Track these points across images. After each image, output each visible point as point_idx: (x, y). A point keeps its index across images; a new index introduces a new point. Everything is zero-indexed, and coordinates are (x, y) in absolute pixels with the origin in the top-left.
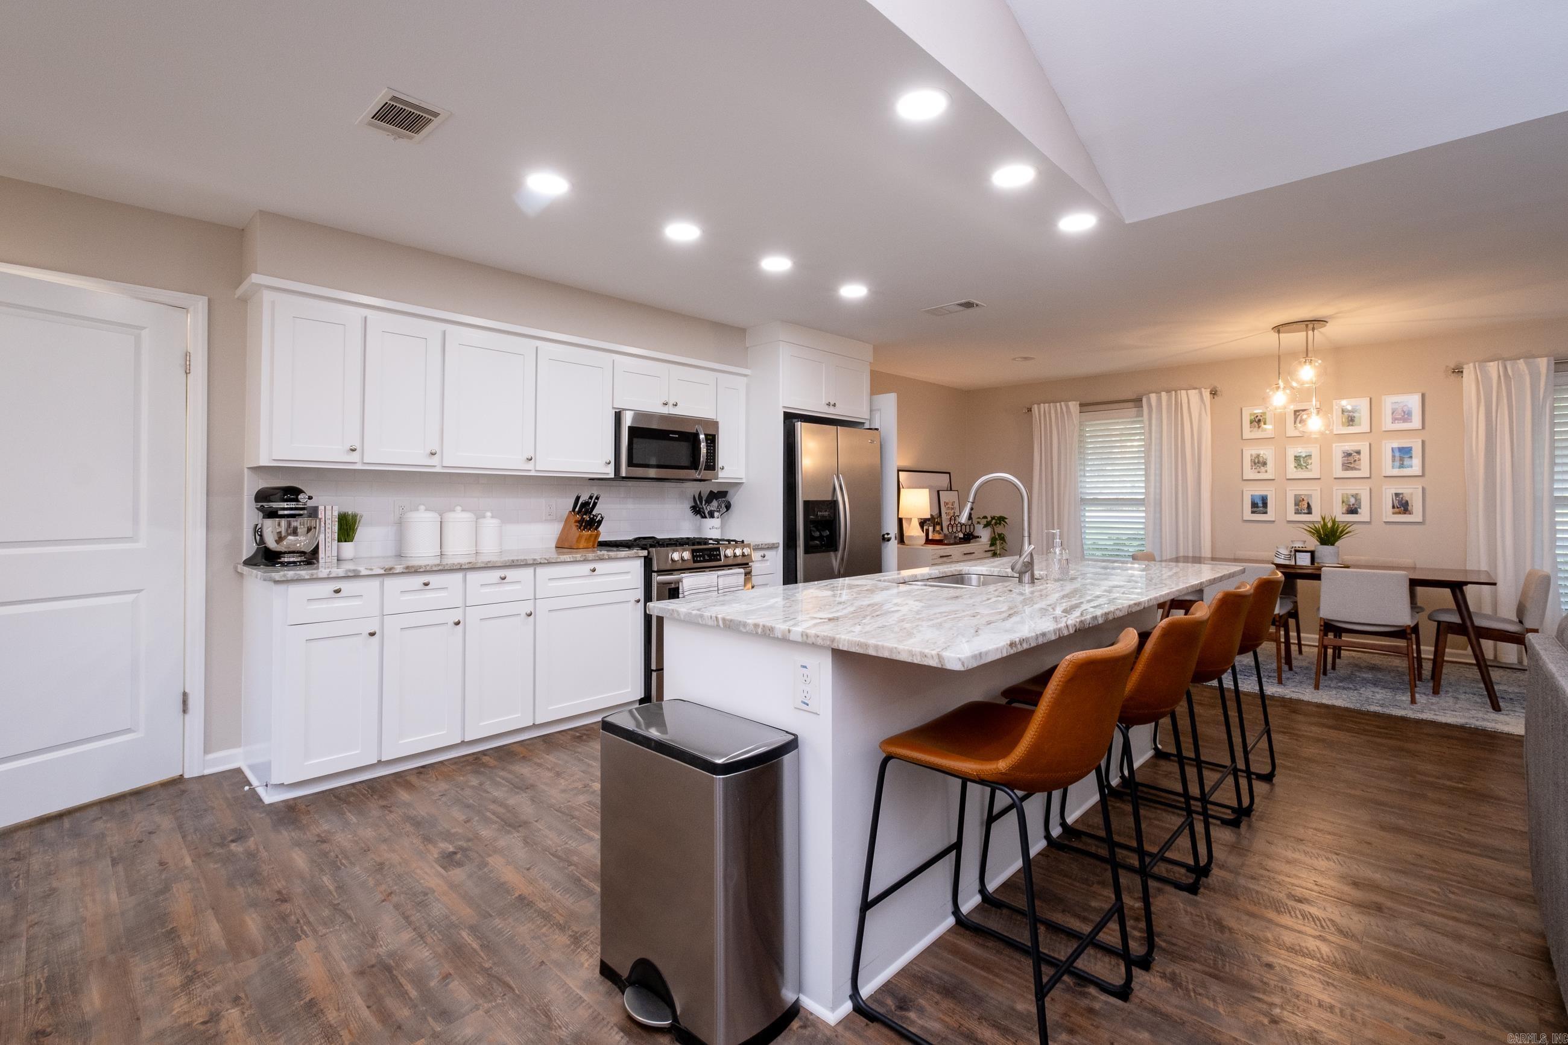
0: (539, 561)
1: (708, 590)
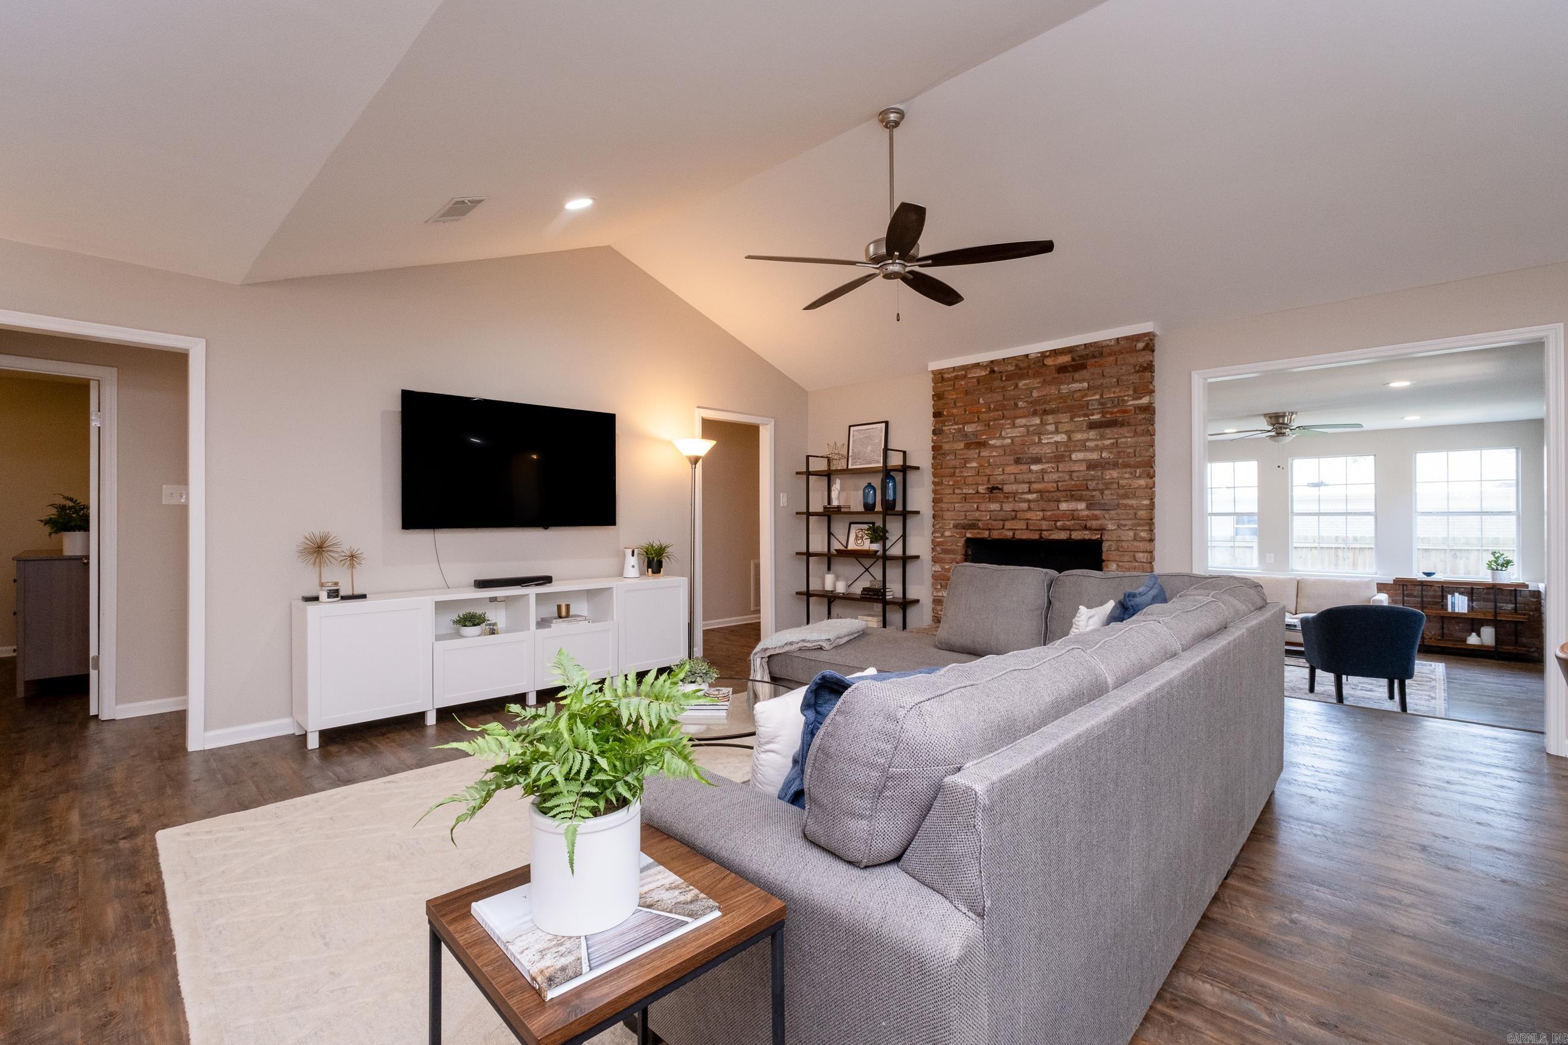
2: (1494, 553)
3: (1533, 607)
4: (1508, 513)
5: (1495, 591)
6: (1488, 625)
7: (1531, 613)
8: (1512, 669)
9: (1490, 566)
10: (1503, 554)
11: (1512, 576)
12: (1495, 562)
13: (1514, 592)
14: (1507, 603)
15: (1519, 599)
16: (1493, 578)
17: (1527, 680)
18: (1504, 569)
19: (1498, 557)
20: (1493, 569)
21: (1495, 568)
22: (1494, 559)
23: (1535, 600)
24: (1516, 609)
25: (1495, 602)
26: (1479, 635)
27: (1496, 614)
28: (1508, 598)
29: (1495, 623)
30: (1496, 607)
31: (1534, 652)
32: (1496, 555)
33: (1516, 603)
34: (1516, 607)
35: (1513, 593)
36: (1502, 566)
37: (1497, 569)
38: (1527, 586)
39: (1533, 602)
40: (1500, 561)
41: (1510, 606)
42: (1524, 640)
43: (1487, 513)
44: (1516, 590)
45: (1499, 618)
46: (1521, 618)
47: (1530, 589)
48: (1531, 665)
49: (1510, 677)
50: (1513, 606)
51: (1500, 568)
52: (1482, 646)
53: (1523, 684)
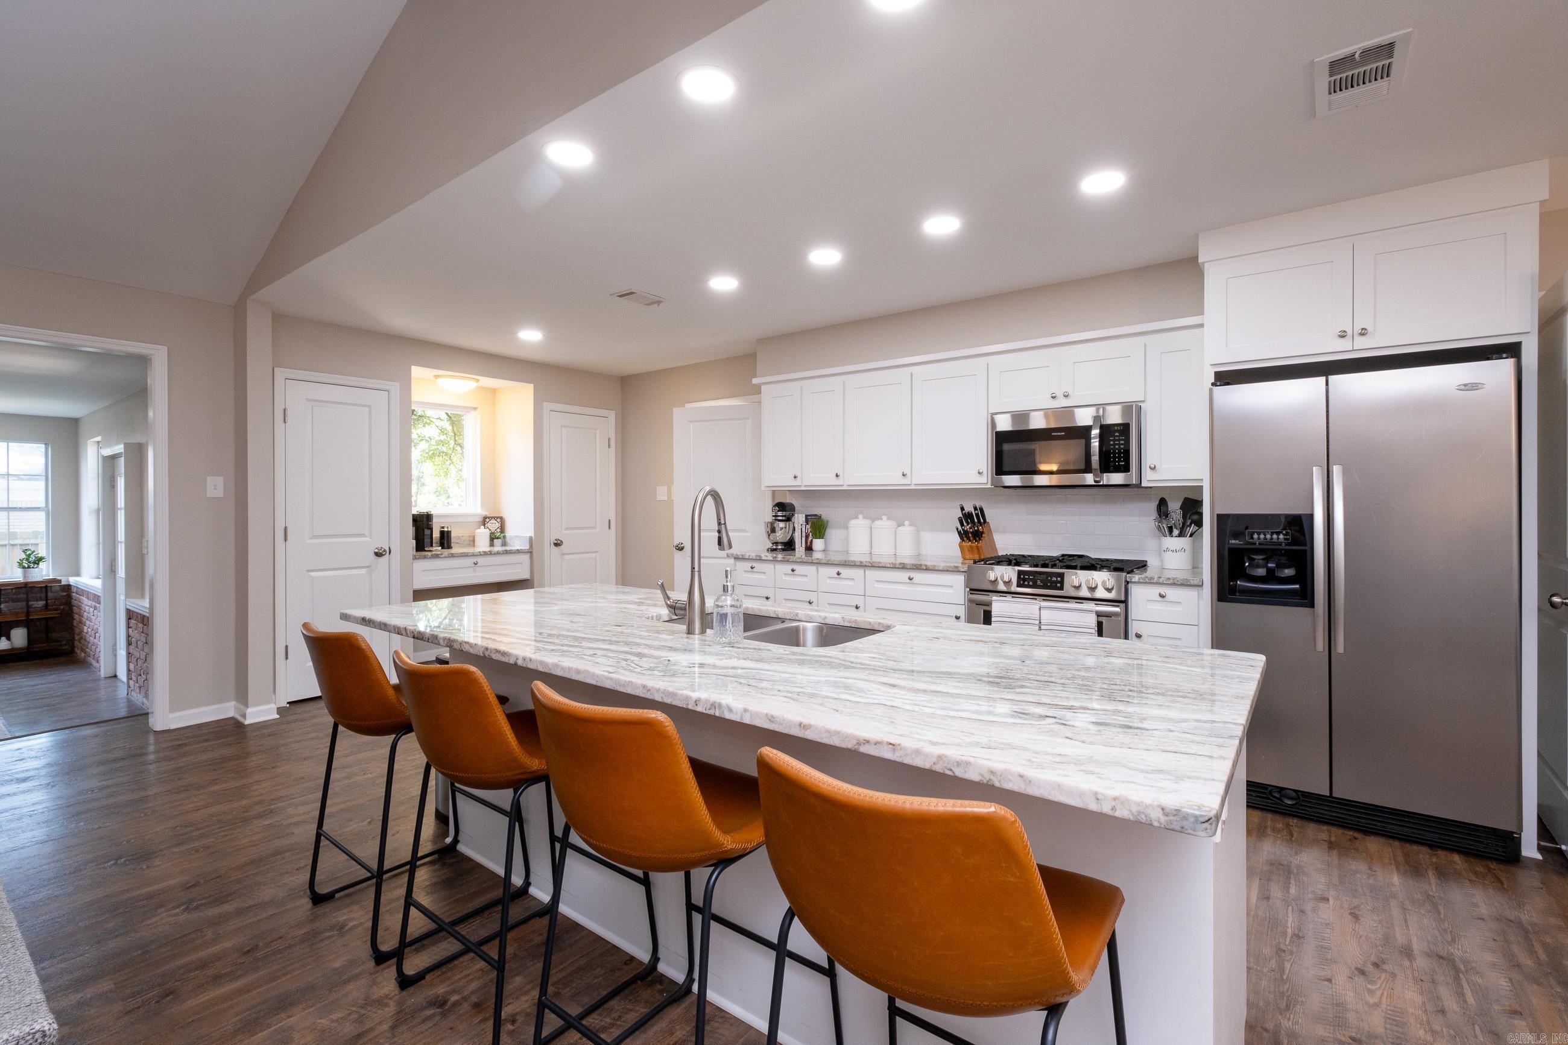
0: (865, 564)
1: (1025, 621)
2: (24, 551)
3: (64, 601)
4: (37, 509)
5: (26, 589)
6: (18, 626)
7: (62, 607)
8: (49, 666)
9: (21, 565)
10: (34, 552)
11: (44, 573)
12: (27, 560)
13: (44, 588)
14: (37, 600)
15: (50, 594)
16: (25, 577)
17: (69, 674)
18: (36, 566)
19: (30, 555)
20: (24, 567)
21: (26, 566)
22: (24, 556)
23: (65, 594)
24: (46, 606)
25: (27, 601)
26: (9, 638)
27: (28, 614)
28: (39, 595)
29: (27, 623)
30: (28, 607)
31: (65, 645)
32: (28, 553)
33: (47, 599)
34: (47, 602)
35: (44, 590)
36: (34, 563)
37: (29, 567)
38: (60, 581)
39: (63, 596)
40: (32, 558)
41: (41, 603)
42: (55, 635)
43: (14, 509)
44: (46, 587)
45: (31, 618)
46: (50, 614)
47: (63, 583)
48: (63, 659)
49: (52, 674)
50: (44, 602)
51: (32, 565)
52: (13, 649)
53: (67, 678)
